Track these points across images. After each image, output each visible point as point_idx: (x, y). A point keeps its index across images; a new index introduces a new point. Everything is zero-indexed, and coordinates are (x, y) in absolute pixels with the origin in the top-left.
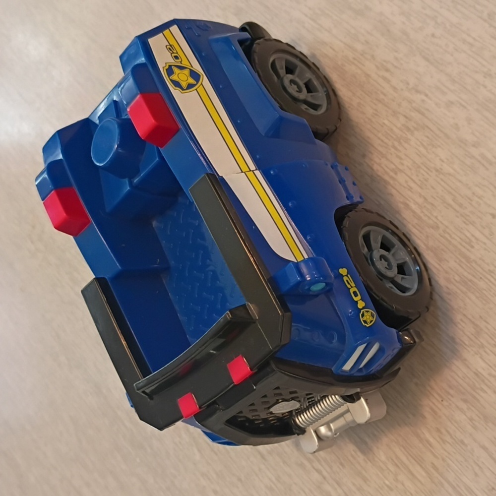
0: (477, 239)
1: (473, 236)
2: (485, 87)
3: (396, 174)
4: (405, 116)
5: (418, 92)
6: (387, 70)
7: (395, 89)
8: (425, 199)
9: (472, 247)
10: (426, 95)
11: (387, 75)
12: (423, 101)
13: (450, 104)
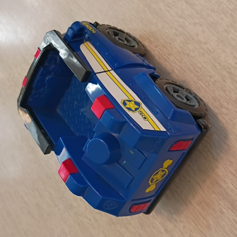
0: (202, 87)
1: (201, 86)
2: (211, 16)
3: (170, 56)
4: (176, 29)
5: (182, 17)
6: (169, 7)
7: (172, 16)
8: (181, 68)
9: (200, 91)
10: (185, 19)
11: (169, 9)
12: (184, 22)
13: (195, 24)
